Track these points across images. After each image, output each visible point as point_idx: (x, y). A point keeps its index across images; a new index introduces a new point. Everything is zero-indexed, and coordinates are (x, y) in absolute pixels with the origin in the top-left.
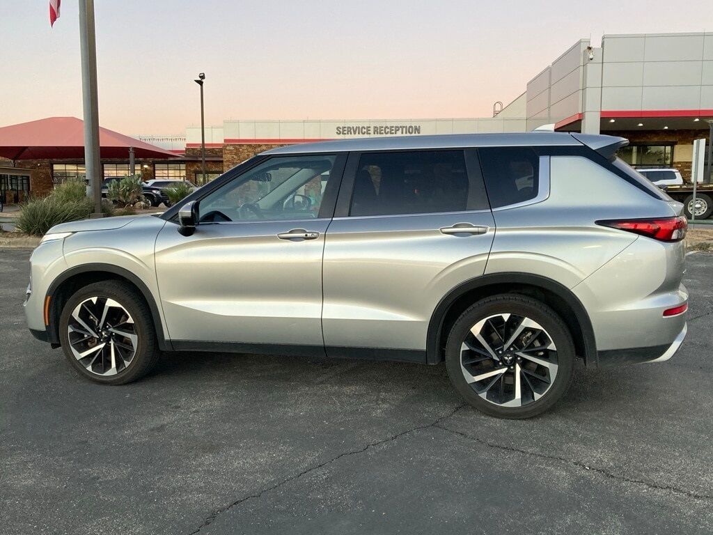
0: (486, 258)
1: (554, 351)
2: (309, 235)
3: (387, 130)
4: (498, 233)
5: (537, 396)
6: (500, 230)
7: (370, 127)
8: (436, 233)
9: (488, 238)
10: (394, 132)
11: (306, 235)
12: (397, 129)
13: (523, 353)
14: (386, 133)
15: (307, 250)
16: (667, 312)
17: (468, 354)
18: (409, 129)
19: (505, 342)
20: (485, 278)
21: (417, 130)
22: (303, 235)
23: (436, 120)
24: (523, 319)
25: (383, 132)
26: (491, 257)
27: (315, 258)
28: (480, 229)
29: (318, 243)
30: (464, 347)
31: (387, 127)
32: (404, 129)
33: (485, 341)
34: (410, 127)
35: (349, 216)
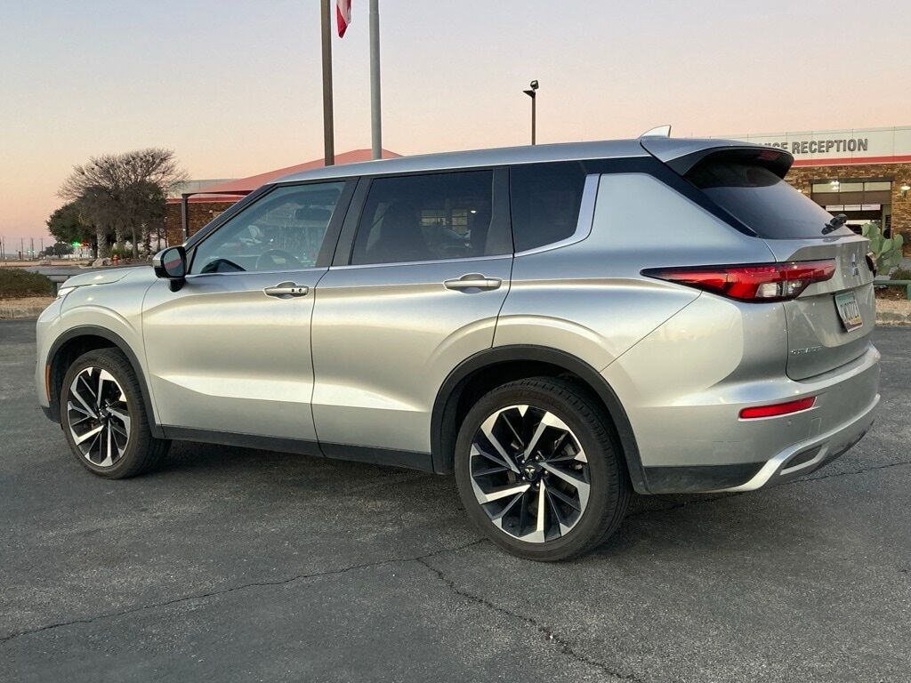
0: (492, 324)
1: (585, 463)
2: (296, 290)
3: (814, 147)
4: (514, 288)
5: (565, 530)
6: (516, 283)
7: (786, 144)
8: (439, 287)
9: (499, 295)
10: (824, 149)
11: (293, 290)
12: (830, 144)
13: (548, 463)
14: (813, 152)
15: (295, 309)
16: (745, 413)
17: (480, 462)
18: (850, 145)
19: (526, 447)
20: (494, 352)
21: (863, 145)
22: (289, 290)
23: (895, 129)
24: (544, 413)
25: (807, 150)
26: (501, 323)
27: (303, 320)
28: (491, 283)
29: (306, 301)
30: (474, 452)
31: (813, 143)
32: (842, 144)
33: (499, 445)
34: (852, 141)
35: (350, 264)
